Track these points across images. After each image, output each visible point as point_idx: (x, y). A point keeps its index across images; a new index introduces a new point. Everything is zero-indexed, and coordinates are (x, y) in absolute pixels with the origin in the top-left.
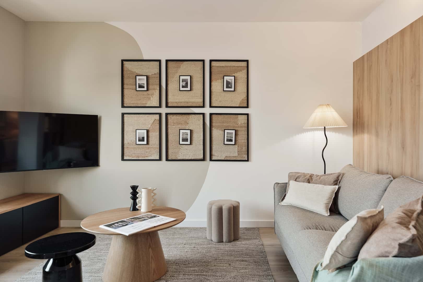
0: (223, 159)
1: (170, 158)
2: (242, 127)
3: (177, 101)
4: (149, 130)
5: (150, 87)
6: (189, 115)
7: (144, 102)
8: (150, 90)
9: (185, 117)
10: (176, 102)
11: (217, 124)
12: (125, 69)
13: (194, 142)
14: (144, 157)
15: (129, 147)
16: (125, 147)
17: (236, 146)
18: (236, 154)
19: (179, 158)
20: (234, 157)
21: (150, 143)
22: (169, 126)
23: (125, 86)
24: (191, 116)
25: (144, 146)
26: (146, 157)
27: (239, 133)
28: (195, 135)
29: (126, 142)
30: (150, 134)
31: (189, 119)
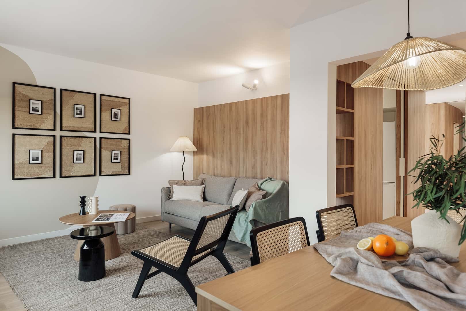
0: (110, 174)
1: (63, 175)
4: (43, 150)
5: (44, 111)
6: (82, 138)
7: (38, 125)
8: (43, 114)
9: (78, 139)
10: (71, 127)
11: (106, 147)
12: (16, 92)
13: (86, 162)
14: (37, 175)
15: (20, 166)
16: (16, 166)
17: (120, 164)
18: (120, 170)
19: (72, 175)
20: (118, 172)
21: (45, 162)
22: (63, 147)
23: (16, 108)
24: (84, 139)
25: (40, 165)
26: (40, 175)
27: (123, 153)
28: (87, 155)
29: (16, 161)
30: (44, 154)
31: (82, 142)
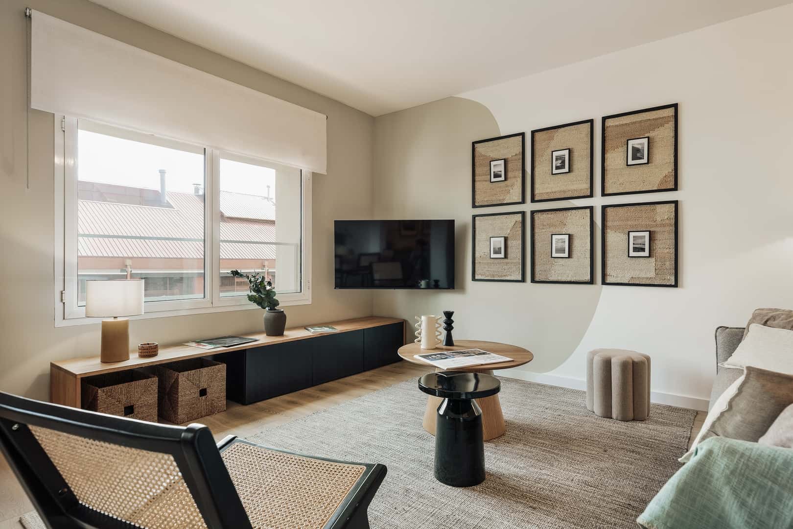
0: (627, 282)
1: (537, 279)
2: (664, 225)
3: (549, 190)
4: (507, 237)
5: (510, 174)
6: (567, 212)
7: (501, 198)
8: (509, 180)
9: (560, 214)
10: (548, 193)
11: (615, 224)
12: (477, 154)
13: (575, 254)
14: (501, 276)
15: (481, 262)
16: (476, 262)
17: (653, 260)
18: (652, 274)
19: (551, 279)
20: (647, 278)
21: (509, 256)
22: (537, 230)
23: (477, 178)
24: (570, 213)
25: (502, 261)
26: (504, 276)
27: (658, 237)
28: (577, 243)
29: (477, 255)
30: (510, 243)
31: (567, 218)
